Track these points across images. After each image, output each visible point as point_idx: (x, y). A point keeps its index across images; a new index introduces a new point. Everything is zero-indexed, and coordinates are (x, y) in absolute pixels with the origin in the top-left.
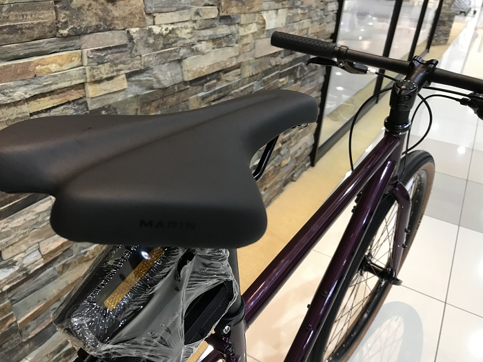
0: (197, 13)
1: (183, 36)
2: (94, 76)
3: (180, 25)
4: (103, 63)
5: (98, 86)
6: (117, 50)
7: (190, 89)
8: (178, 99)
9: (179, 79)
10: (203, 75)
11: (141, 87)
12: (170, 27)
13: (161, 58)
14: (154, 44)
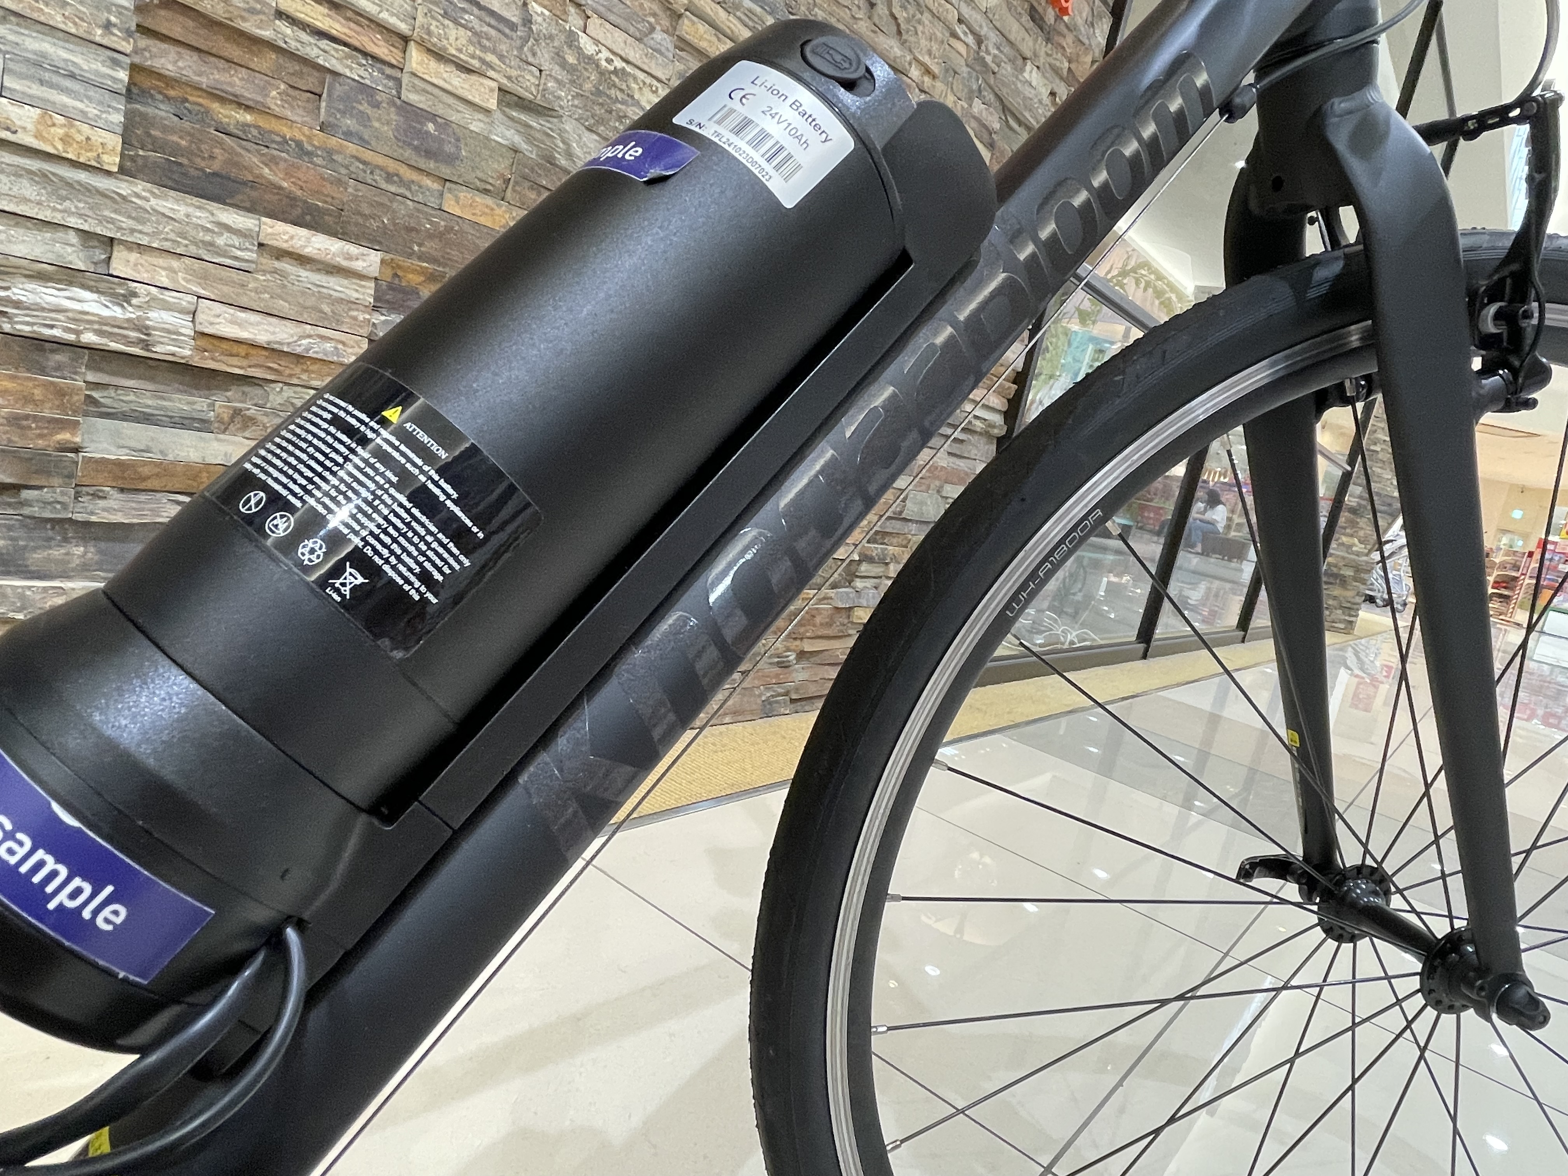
2: (429, 33)
3: (641, 76)
4: (456, 22)
5: (433, 64)
6: (493, 22)
11: (529, 141)
12: (618, 63)
14: (572, 68)
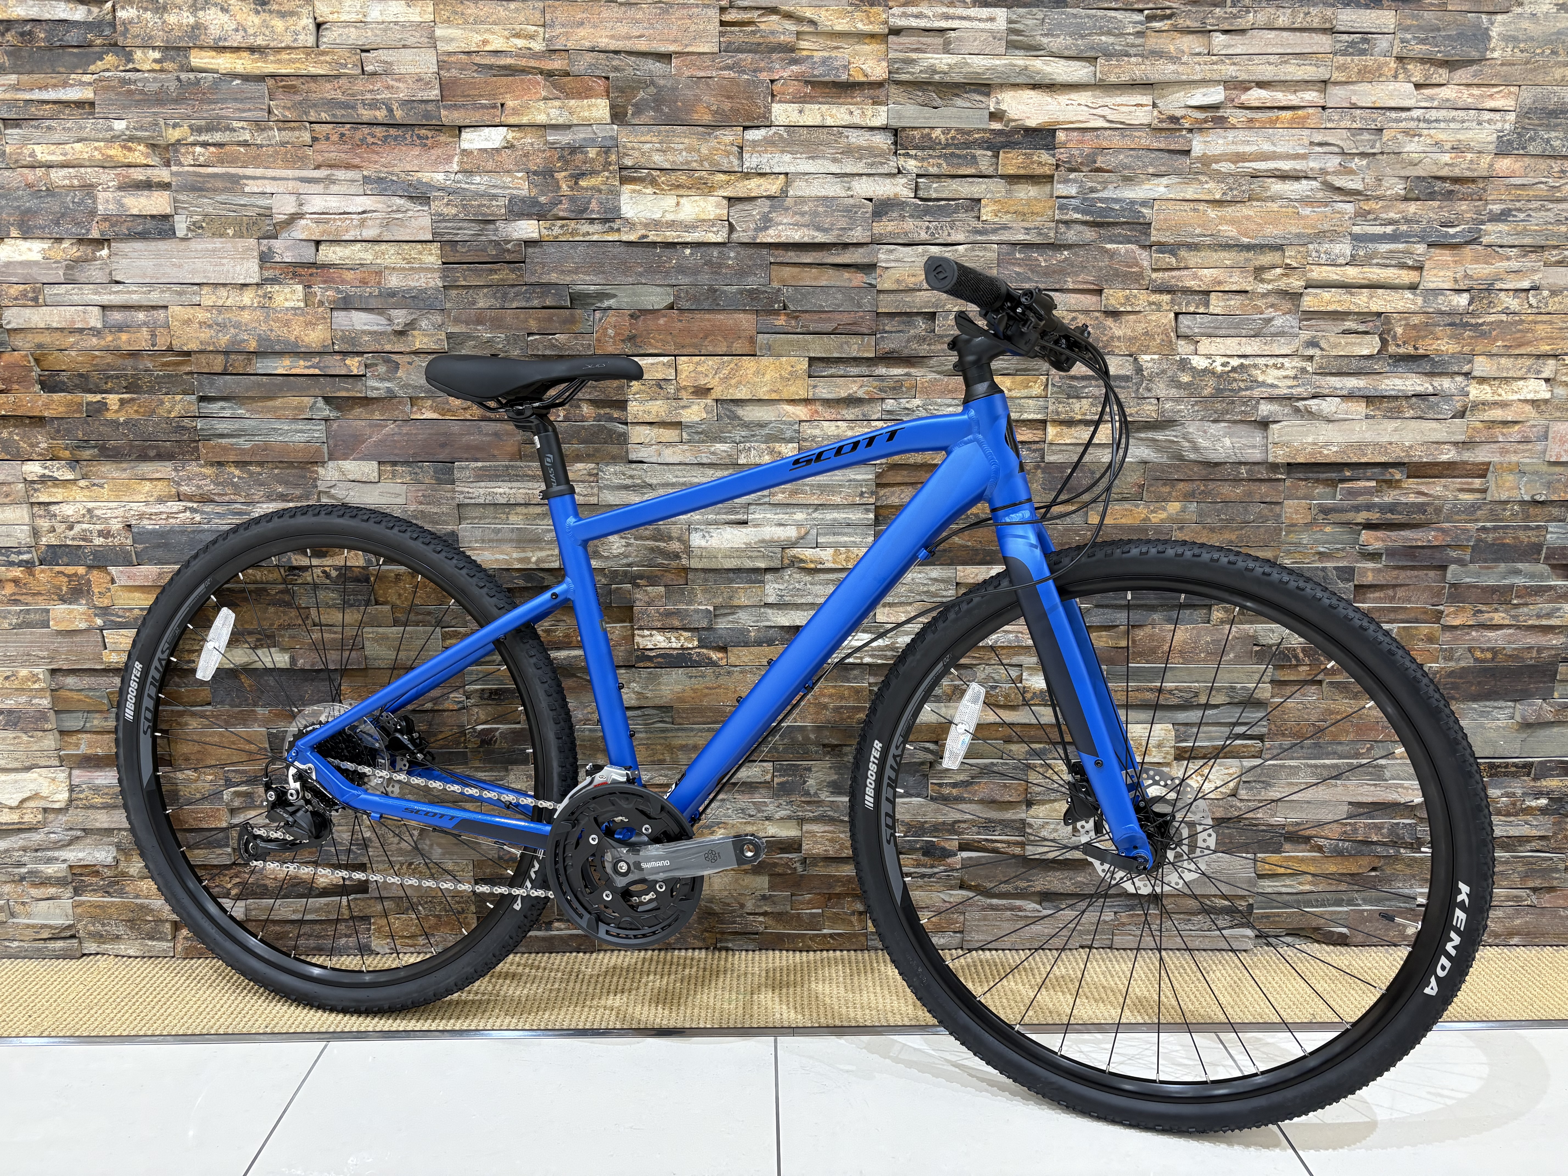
0: (1313, 343)
1: (1269, 381)
2: (1058, 413)
3: (1261, 361)
4: (1078, 397)
5: (1065, 430)
7: (1288, 483)
8: (1250, 494)
9: (1256, 455)
10: (1321, 460)
11: (1158, 451)
12: (1235, 362)
13: (1206, 409)
14: (1189, 385)
